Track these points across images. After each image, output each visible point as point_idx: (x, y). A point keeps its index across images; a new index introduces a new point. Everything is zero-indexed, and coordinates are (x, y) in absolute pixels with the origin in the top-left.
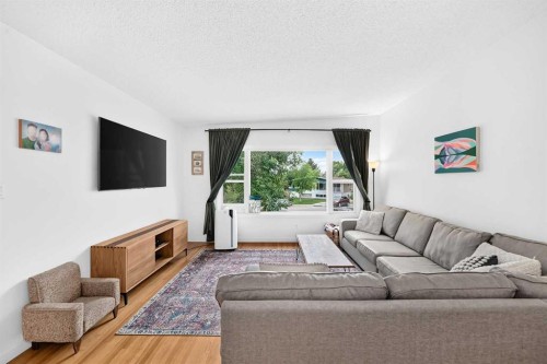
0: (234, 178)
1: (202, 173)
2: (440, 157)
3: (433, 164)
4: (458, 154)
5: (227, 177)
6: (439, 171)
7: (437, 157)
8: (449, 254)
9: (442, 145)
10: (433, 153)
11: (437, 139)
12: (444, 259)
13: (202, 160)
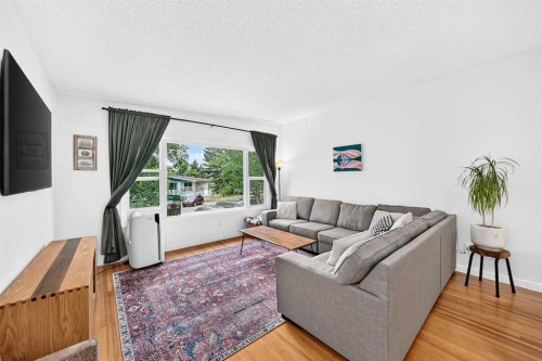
0: (147, 174)
1: (95, 168)
2: (338, 161)
3: (333, 165)
4: (350, 160)
5: (138, 173)
6: (337, 170)
7: (335, 161)
8: (356, 221)
9: (339, 153)
10: (332, 158)
11: (335, 149)
12: (354, 225)
13: (94, 148)
